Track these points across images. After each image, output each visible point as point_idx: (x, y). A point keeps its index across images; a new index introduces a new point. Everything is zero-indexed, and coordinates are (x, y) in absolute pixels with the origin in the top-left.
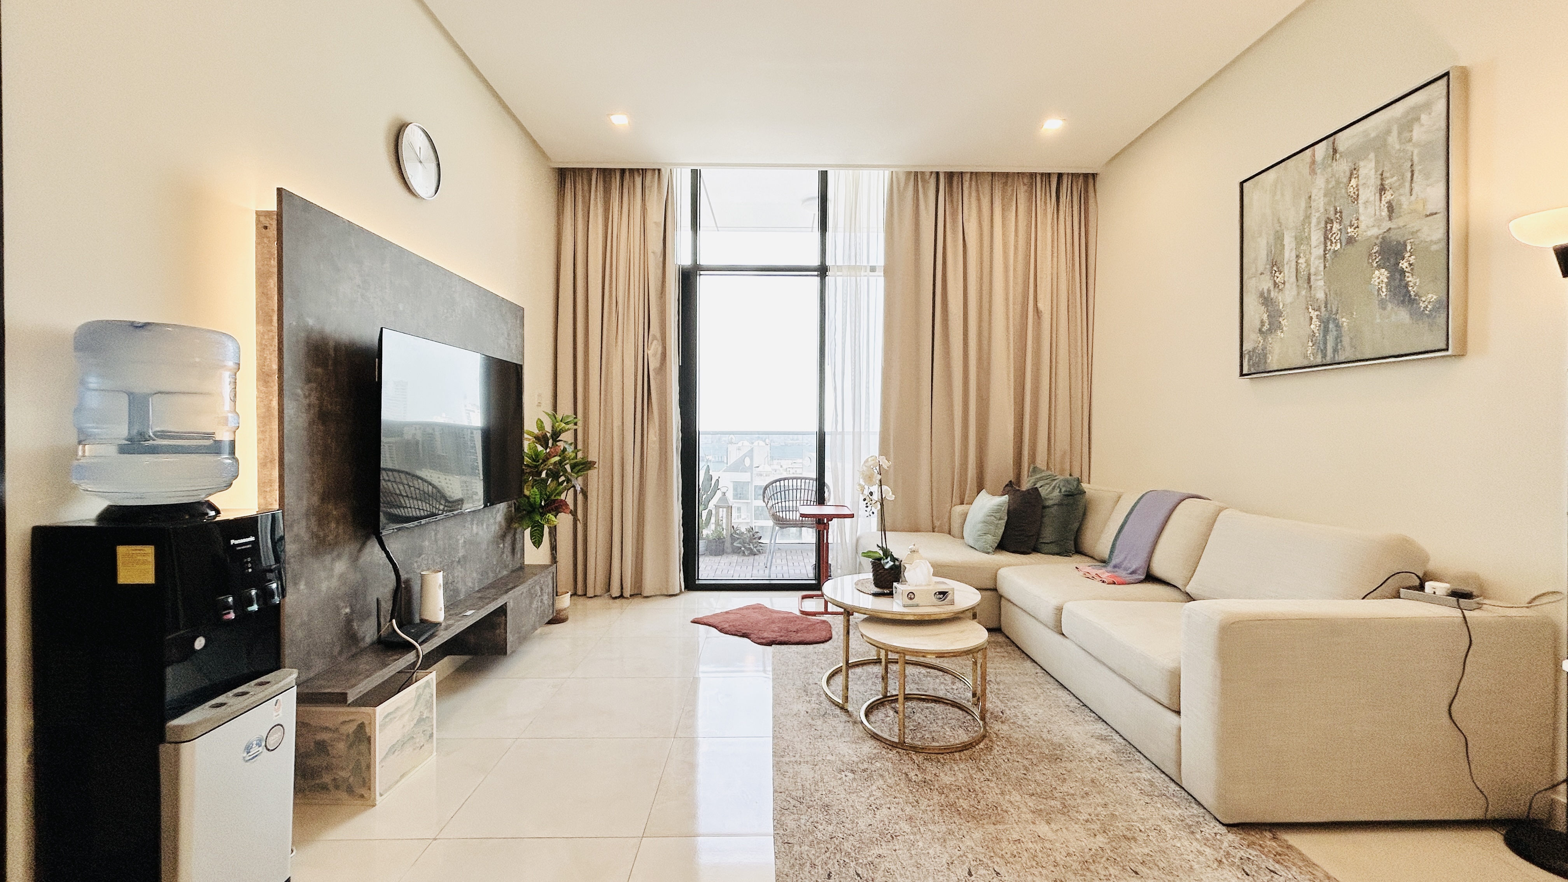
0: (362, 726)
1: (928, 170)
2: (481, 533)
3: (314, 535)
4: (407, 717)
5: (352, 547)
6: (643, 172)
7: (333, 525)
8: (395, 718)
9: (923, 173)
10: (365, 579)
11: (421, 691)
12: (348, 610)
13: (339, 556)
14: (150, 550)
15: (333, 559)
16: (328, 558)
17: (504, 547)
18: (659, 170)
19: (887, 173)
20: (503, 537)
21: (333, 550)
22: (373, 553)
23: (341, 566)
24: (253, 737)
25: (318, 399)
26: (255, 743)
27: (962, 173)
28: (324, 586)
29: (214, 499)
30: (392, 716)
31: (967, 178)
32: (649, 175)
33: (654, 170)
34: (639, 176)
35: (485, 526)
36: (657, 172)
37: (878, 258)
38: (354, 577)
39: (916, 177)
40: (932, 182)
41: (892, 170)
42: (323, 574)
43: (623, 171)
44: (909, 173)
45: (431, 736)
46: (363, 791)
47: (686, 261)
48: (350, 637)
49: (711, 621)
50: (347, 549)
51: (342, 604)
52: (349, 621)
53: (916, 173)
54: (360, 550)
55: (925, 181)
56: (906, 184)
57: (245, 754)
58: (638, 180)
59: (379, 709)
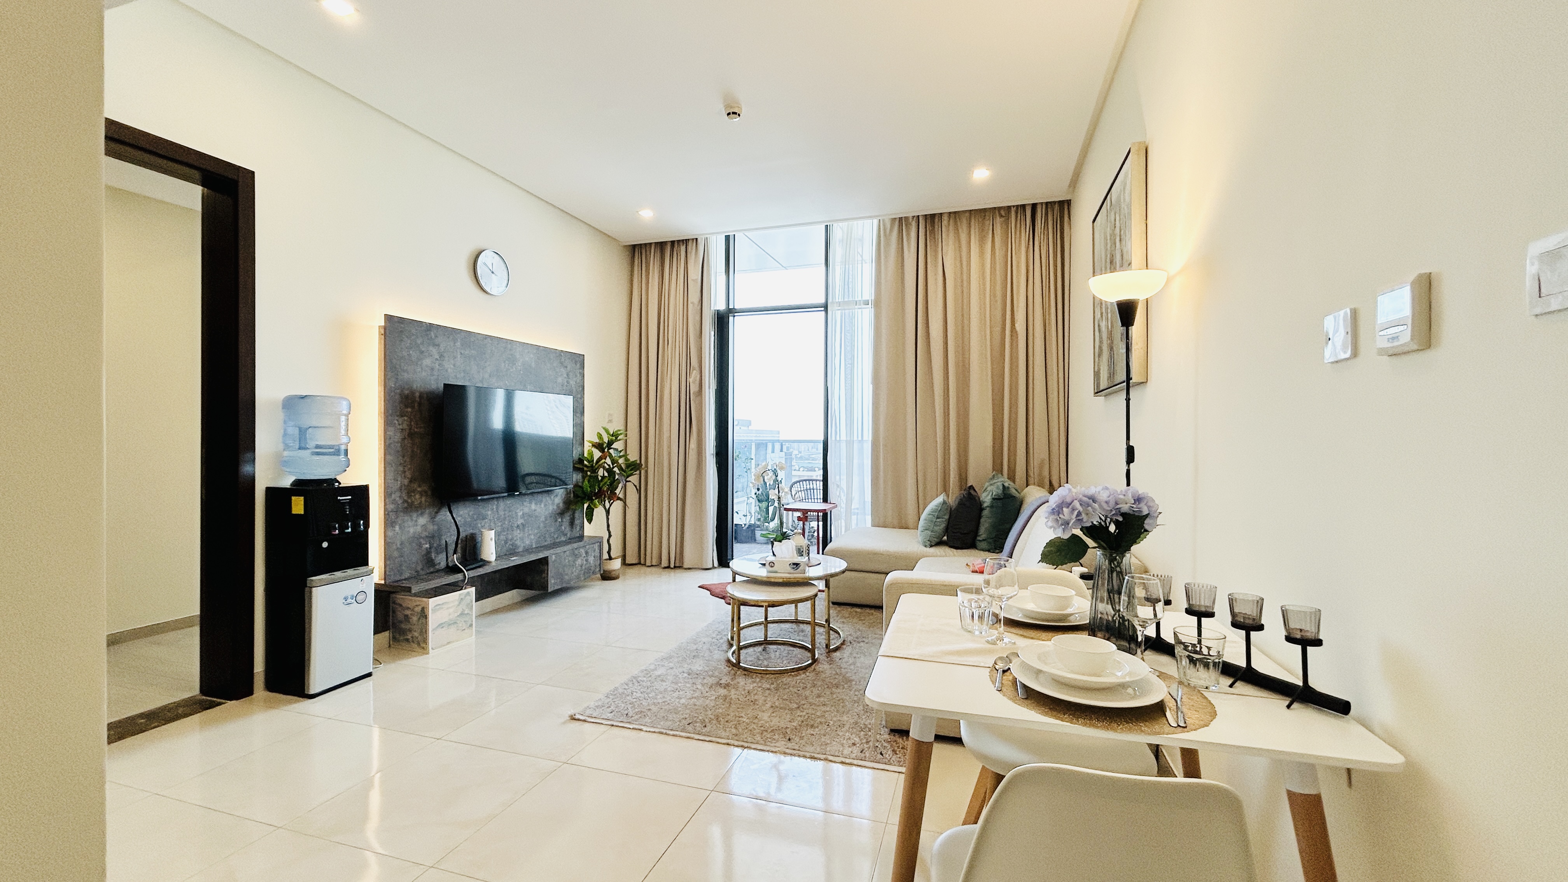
0: (423, 609)
1: (910, 215)
2: (539, 510)
3: (405, 501)
4: (451, 610)
5: (431, 510)
6: (686, 242)
7: (417, 496)
8: (442, 608)
9: (907, 218)
10: (439, 529)
11: (462, 597)
12: (428, 546)
13: (422, 514)
14: (302, 498)
15: (418, 516)
16: (415, 515)
17: (562, 521)
18: (697, 239)
19: (876, 222)
20: (562, 514)
21: (418, 511)
22: (445, 514)
23: (423, 520)
24: (349, 594)
25: (408, 425)
26: (349, 597)
27: (941, 214)
28: (412, 530)
29: (339, 478)
30: (441, 606)
31: (945, 218)
32: (690, 242)
33: (693, 239)
34: (683, 245)
35: (543, 506)
36: (695, 240)
37: (868, 293)
38: (431, 527)
39: (902, 222)
40: (914, 224)
41: (879, 218)
42: (410, 523)
43: (673, 242)
44: (894, 220)
45: (471, 625)
46: (423, 645)
47: (722, 307)
48: (429, 562)
49: (708, 587)
50: (427, 511)
51: (423, 542)
52: (428, 552)
53: (901, 219)
54: (437, 513)
55: (908, 225)
56: (891, 230)
57: (344, 601)
58: (683, 248)
59: (431, 600)
